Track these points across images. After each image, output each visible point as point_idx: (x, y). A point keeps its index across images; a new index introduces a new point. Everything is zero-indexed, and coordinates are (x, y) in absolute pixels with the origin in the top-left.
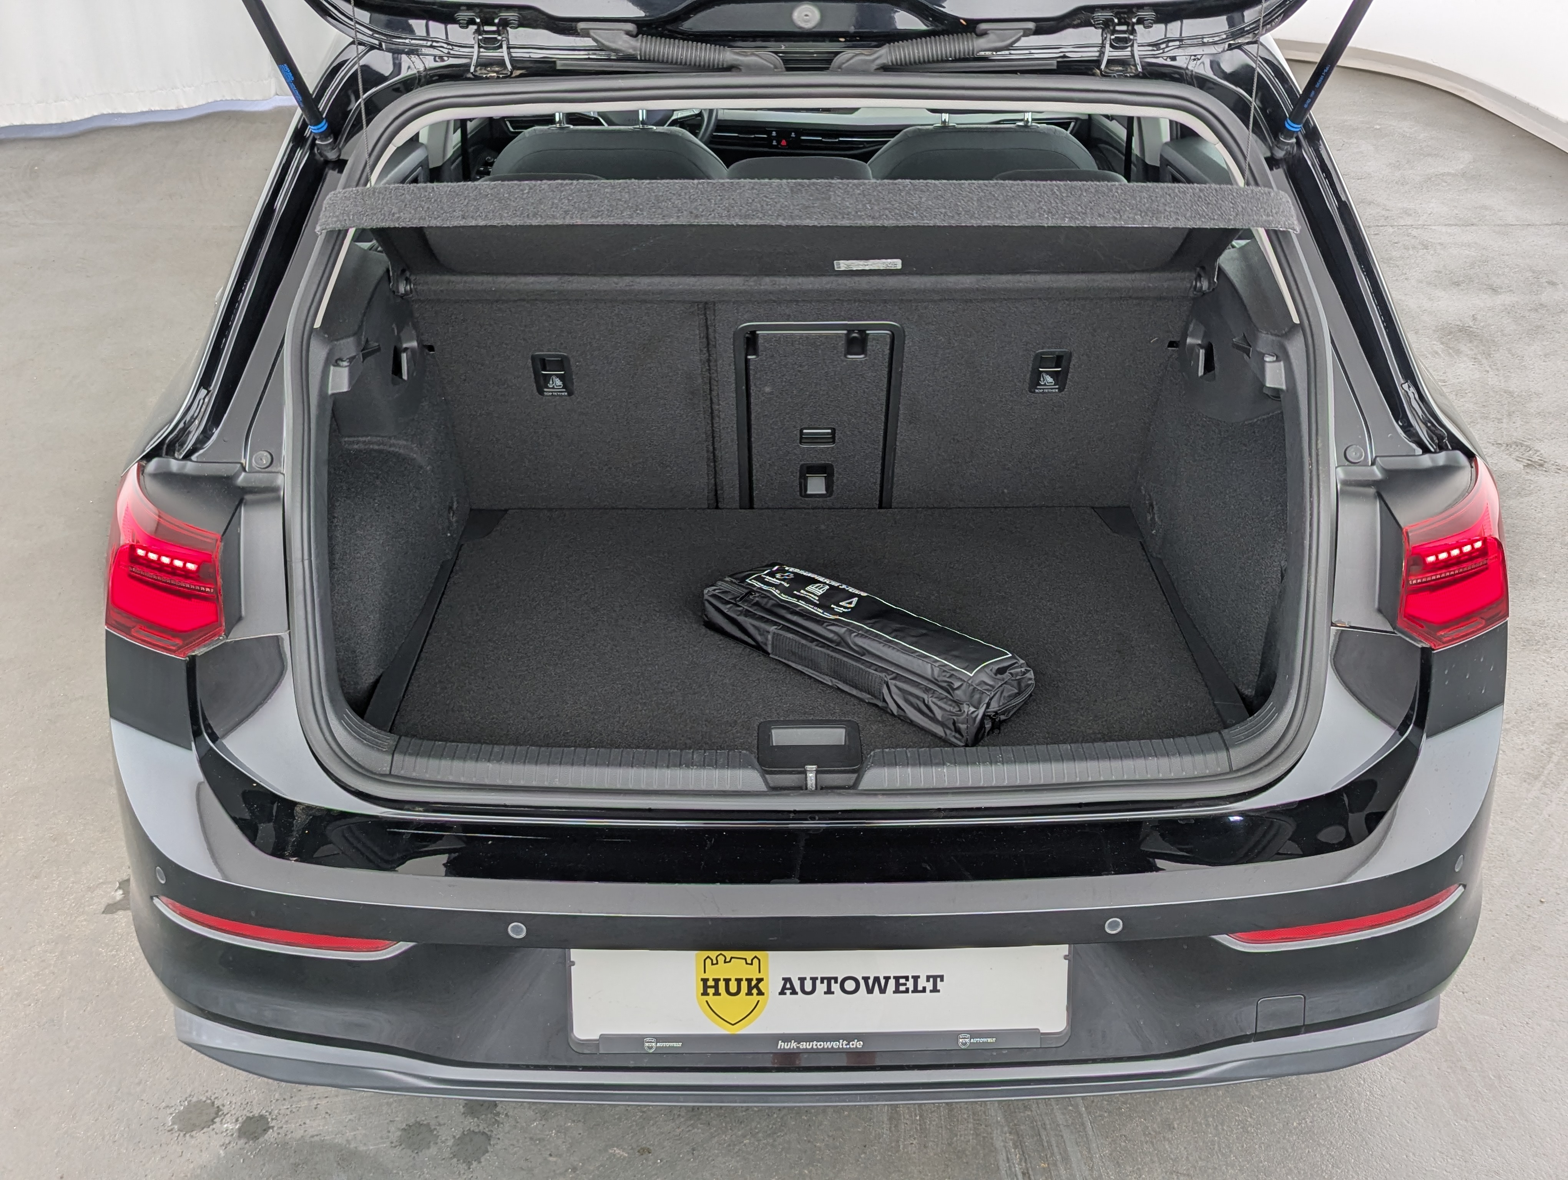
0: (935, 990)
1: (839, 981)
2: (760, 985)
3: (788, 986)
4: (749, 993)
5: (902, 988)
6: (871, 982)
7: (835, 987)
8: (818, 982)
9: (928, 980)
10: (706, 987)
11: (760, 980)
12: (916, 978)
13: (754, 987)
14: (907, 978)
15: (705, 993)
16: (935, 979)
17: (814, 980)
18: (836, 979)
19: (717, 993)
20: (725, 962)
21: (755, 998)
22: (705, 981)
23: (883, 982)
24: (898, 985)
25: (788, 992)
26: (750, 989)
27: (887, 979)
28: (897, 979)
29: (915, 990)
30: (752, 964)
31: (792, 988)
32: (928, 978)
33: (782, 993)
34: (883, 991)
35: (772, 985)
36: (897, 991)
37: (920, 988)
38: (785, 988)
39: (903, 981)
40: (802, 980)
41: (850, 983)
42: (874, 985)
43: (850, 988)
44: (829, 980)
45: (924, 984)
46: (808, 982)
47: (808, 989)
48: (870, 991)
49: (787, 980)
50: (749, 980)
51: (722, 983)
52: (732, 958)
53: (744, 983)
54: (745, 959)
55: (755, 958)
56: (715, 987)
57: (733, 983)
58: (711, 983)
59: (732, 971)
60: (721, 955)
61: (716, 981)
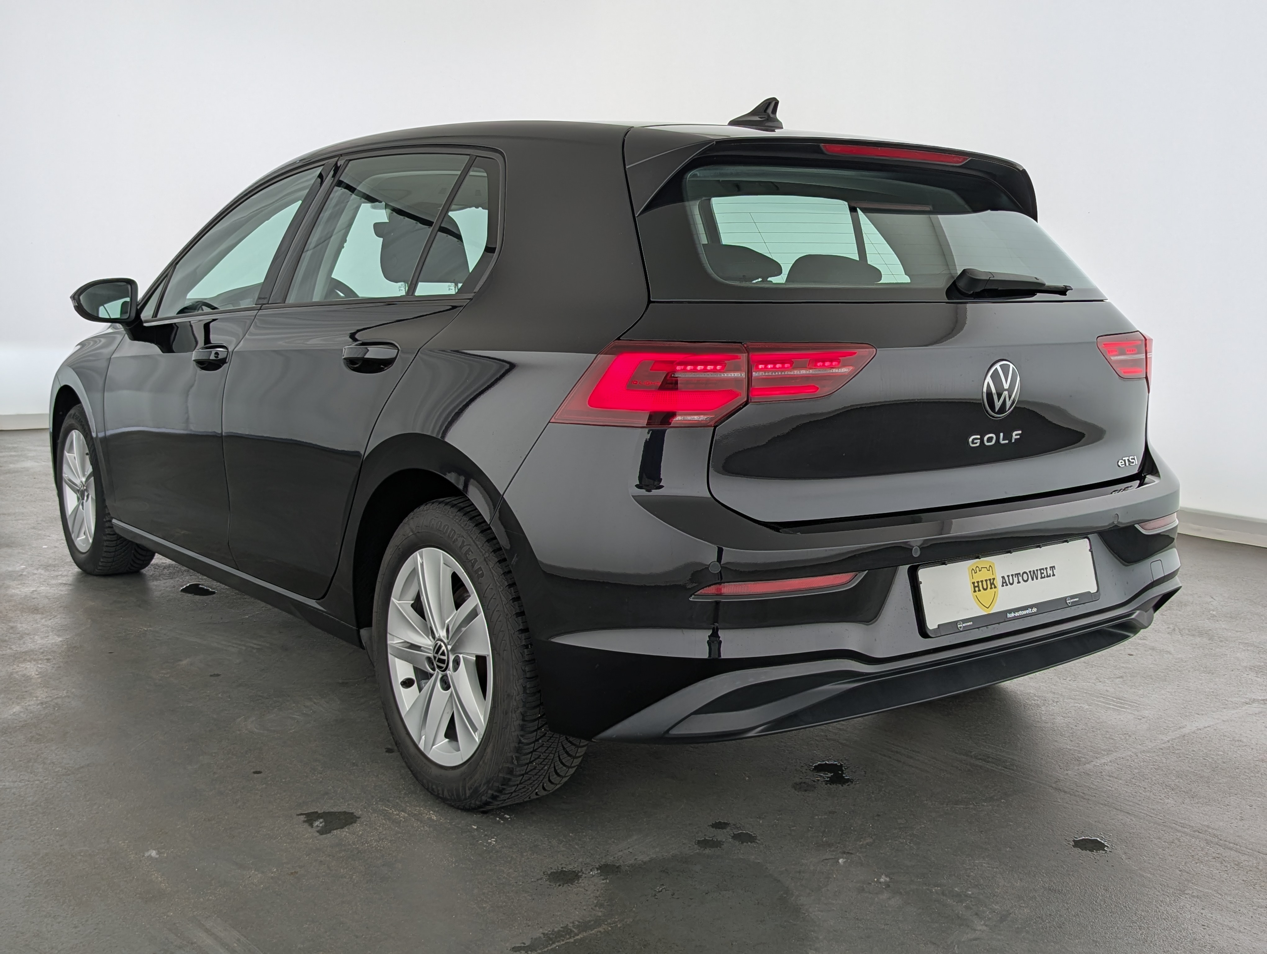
0: (1054, 575)
2: (994, 582)
3: (1004, 581)
4: (991, 588)
5: (1043, 575)
6: (1032, 573)
7: (1020, 578)
8: (1014, 577)
9: (1051, 570)
10: (975, 587)
11: (994, 579)
12: (1046, 568)
13: (992, 583)
14: (1043, 569)
15: (975, 591)
16: (1052, 568)
17: (1012, 575)
18: (1020, 574)
19: (979, 590)
20: (980, 571)
21: (994, 590)
22: (973, 583)
23: (1036, 572)
25: (1004, 584)
26: (991, 584)
27: (1037, 570)
28: (1040, 570)
29: (1048, 576)
30: (989, 570)
31: (1006, 582)
32: (1050, 567)
33: (1003, 586)
34: (1037, 579)
35: (998, 583)
36: (1042, 578)
38: (1003, 583)
39: (1042, 571)
40: (1008, 576)
41: (1025, 575)
42: (1033, 575)
43: (1025, 578)
44: (1017, 574)
45: (1050, 572)
46: (1011, 577)
47: (1011, 582)
48: (1033, 579)
49: (1003, 577)
50: (990, 580)
51: (980, 584)
52: (982, 568)
53: (988, 582)
54: (986, 568)
55: (990, 566)
56: (978, 586)
57: (984, 583)
58: (976, 584)
59: (984, 575)
60: (977, 567)
61: (978, 582)
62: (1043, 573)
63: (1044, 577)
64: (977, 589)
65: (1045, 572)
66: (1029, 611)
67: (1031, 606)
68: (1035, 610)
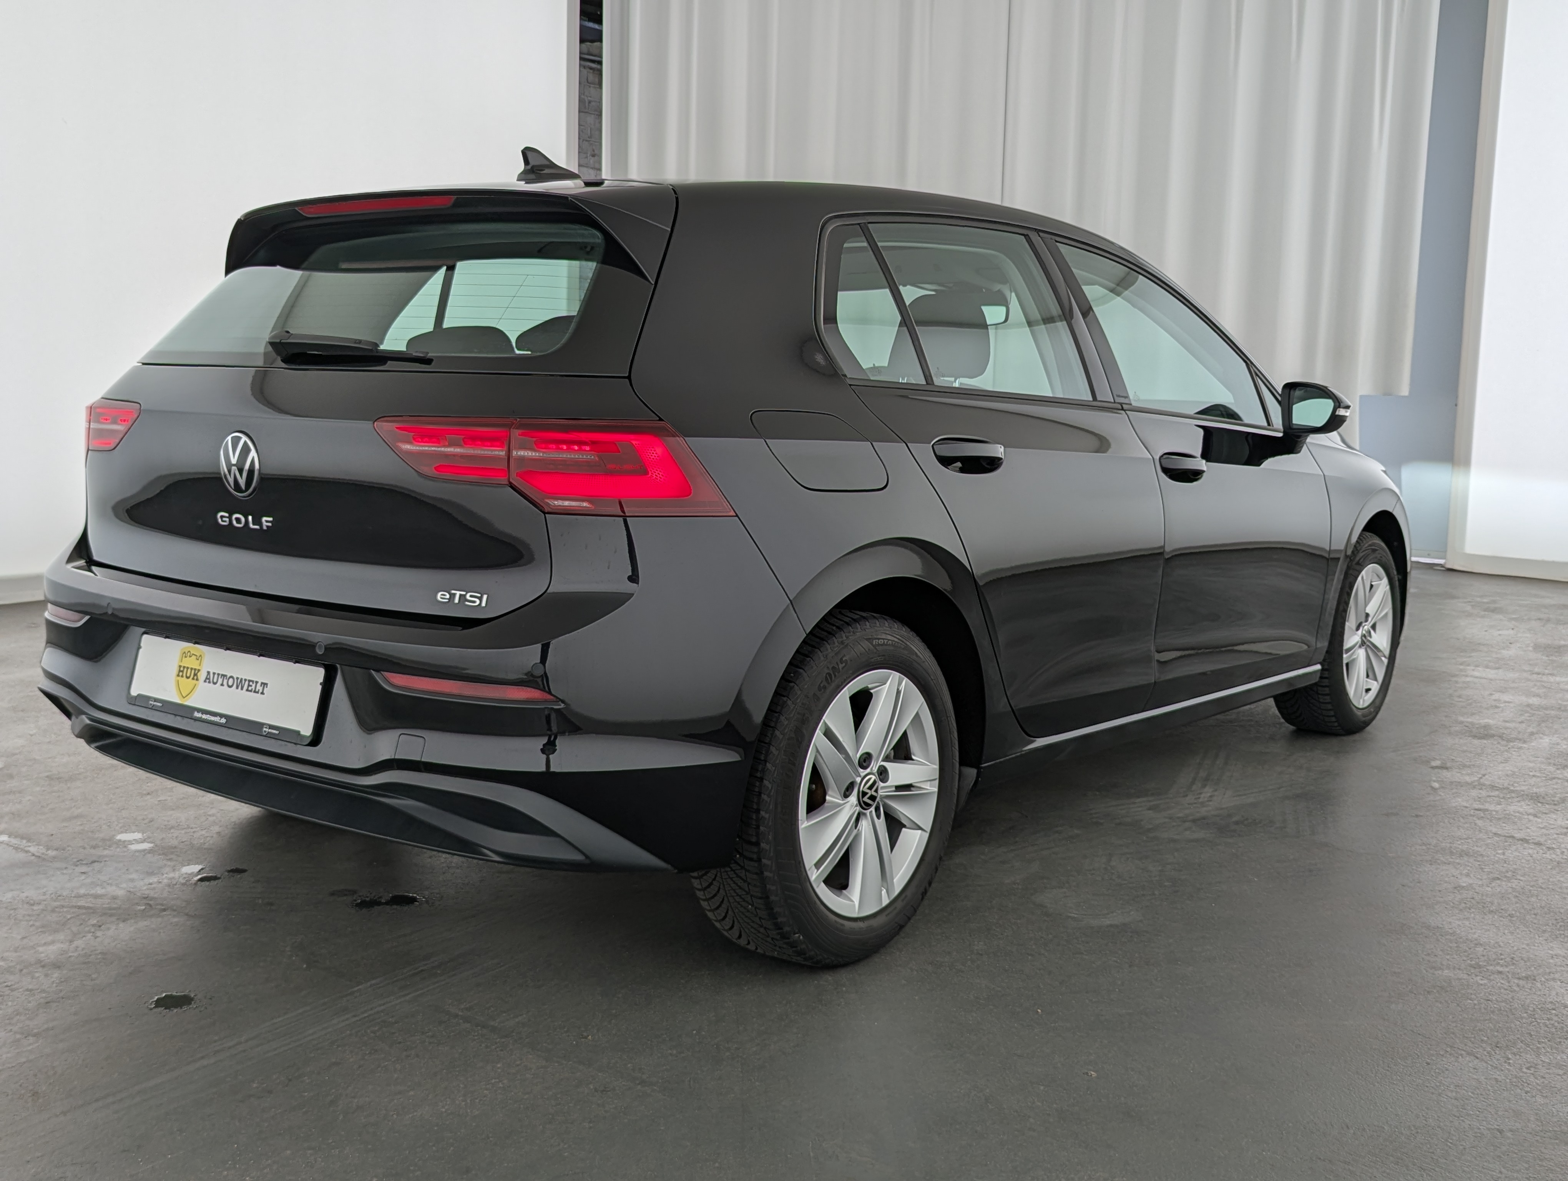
0: (262, 693)
1: (228, 677)
2: (199, 674)
4: (193, 679)
5: (250, 688)
6: (239, 681)
7: (225, 681)
8: (220, 676)
9: (261, 686)
10: (180, 671)
11: (199, 670)
12: (257, 682)
13: (196, 674)
14: (253, 681)
15: (178, 675)
16: (264, 685)
17: (218, 674)
18: (226, 676)
19: (182, 676)
20: (190, 656)
21: (195, 682)
22: (180, 666)
23: (243, 681)
24: (249, 685)
25: (208, 681)
27: (246, 680)
28: (249, 681)
29: (255, 692)
30: (198, 659)
31: (209, 679)
32: (262, 683)
33: (205, 681)
34: (242, 689)
35: (202, 676)
36: (247, 690)
37: (257, 690)
38: (207, 678)
39: (251, 683)
40: (214, 674)
41: (231, 680)
42: (240, 683)
43: (230, 684)
44: (224, 676)
45: (259, 688)
46: (216, 676)
47: (215, 681)
48: (237, 688)
49: (209, 673)
50: (195, 669)
51: (185, 670)
52: (193, 654)
53: (193, 671)
54: (196, 655)
55: (201, 656)
56: (182, 671)
57: (189, 670)
58: (182, 669)
59: (191, 663)
60: (189, 651)
61: (184, 667)
62: (251, 686)
63: (251, 691)
64: (181, 674)
65: (254, 686)
66: (217, 719)
67: (221, 716)
68: (223, 721)
